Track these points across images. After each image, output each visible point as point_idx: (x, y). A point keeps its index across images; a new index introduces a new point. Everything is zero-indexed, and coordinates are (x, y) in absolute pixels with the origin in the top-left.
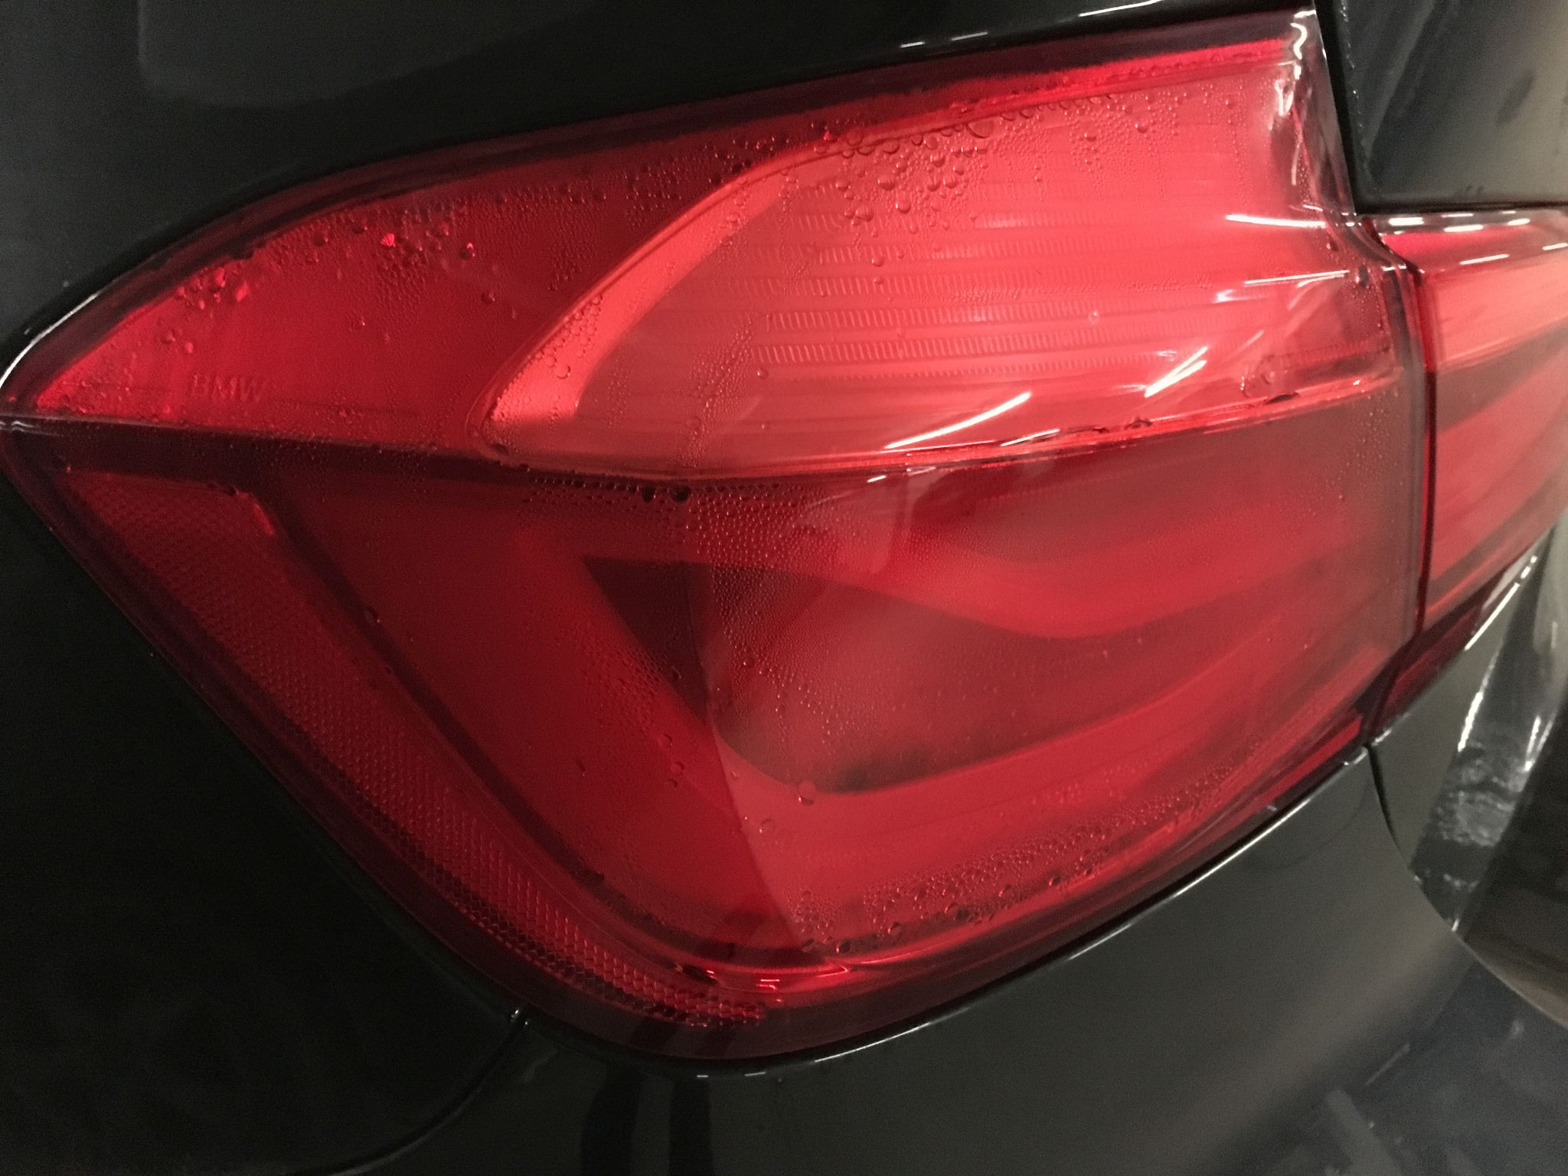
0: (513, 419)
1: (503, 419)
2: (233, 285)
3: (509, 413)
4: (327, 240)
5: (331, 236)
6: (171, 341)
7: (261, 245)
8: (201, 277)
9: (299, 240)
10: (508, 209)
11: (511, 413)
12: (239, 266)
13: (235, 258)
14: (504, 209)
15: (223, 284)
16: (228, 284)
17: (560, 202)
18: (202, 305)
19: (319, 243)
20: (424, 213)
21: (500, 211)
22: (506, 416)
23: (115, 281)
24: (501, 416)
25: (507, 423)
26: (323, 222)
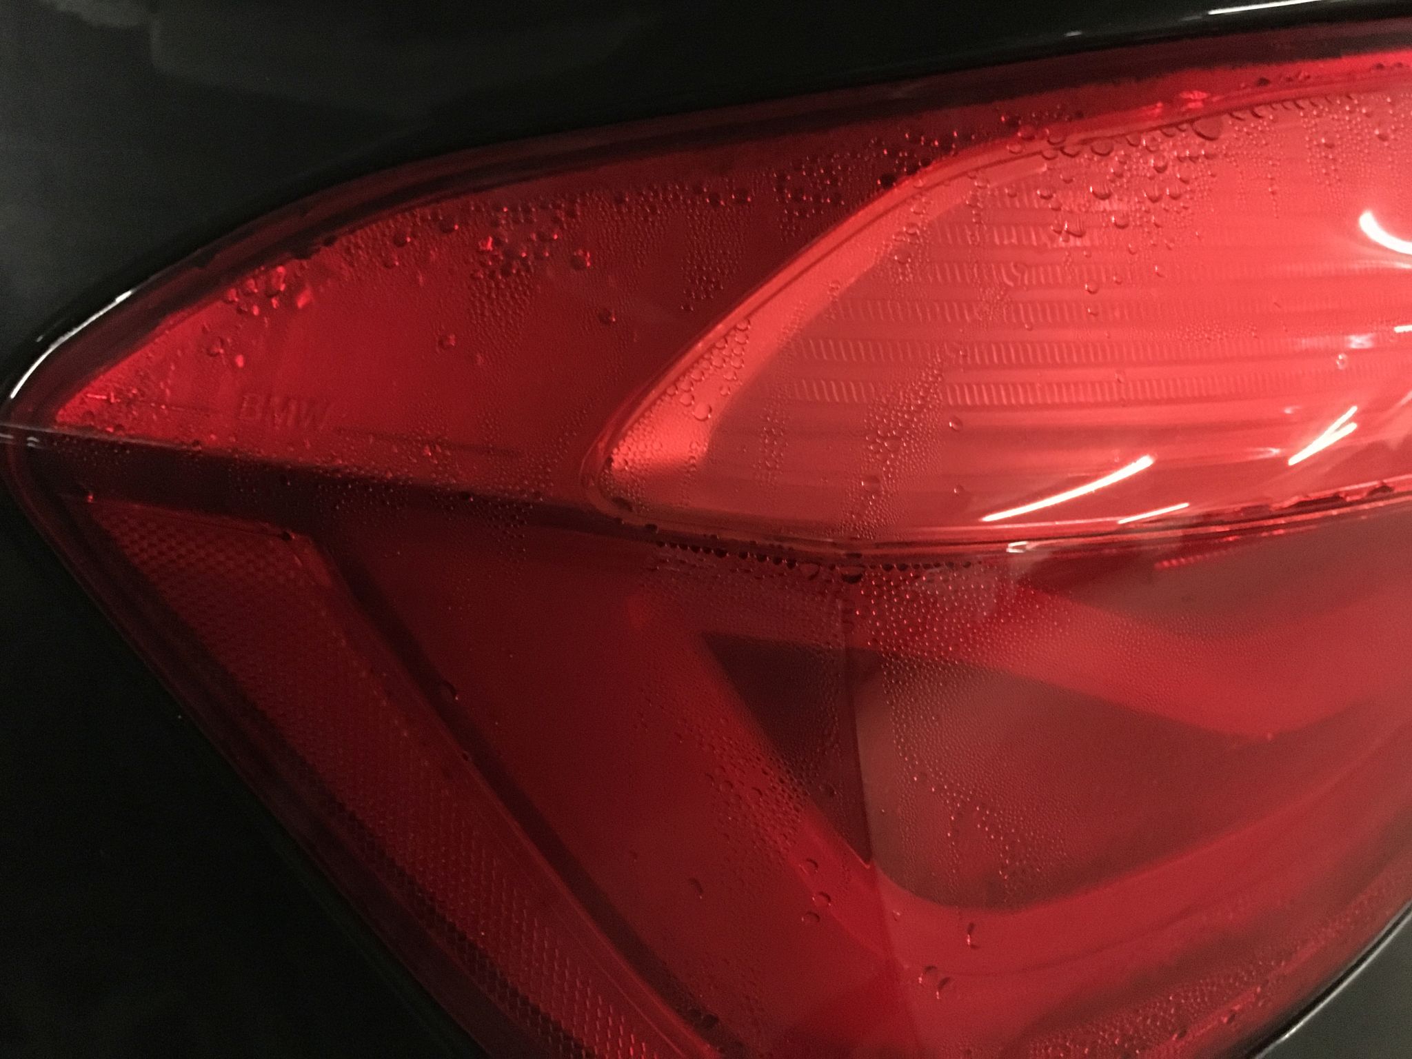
0: (639, 467)
1: (627, 468)
2: (295, 287)
3: (633, 460)
4: (409, 240)
5: (414, 236)
6: (218, 353)
7: (329, 242)
8: (255, 278)
9: (375, 239)
10: (630, 211)
11: (637, 462)
12: (302, 268)
13: (297, 258)
14: (625, 210)
15: (282, 288)
16: (288, 288)
17: (694, 203)
18: (256, 311)
19: (399, 242)
20: (527, 211)
21: (620, 212)
22: (630, 464)
23: (153, 278)
24: (623, 463)
25: (632, 473)
26: (404, 217)
